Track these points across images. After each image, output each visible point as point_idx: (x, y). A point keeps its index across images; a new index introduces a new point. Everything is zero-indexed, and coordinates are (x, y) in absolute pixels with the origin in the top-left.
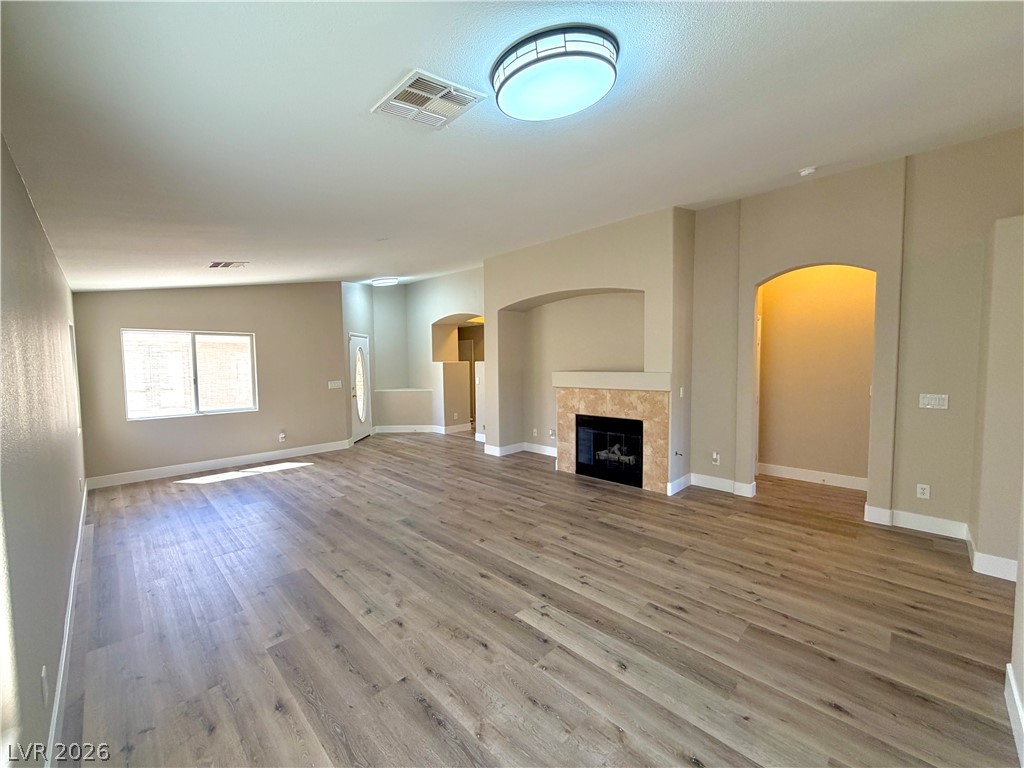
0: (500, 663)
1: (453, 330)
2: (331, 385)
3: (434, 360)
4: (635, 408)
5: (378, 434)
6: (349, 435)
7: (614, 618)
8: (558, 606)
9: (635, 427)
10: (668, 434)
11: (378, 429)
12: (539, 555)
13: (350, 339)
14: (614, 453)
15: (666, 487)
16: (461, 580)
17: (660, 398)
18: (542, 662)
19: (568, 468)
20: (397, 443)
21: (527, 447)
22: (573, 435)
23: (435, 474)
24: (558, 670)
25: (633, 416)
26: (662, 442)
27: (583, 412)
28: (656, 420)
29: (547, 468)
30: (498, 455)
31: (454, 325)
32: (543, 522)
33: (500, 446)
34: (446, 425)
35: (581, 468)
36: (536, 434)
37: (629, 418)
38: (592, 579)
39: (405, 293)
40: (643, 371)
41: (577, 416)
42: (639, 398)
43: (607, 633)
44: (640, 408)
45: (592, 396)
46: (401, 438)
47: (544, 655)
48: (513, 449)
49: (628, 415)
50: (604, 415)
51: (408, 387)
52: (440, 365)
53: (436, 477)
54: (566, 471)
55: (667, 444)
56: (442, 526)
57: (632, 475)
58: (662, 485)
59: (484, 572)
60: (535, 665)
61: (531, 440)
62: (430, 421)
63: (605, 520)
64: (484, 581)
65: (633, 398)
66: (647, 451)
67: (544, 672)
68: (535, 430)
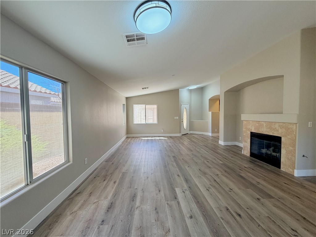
0: (158, 197)
1: (217, 101)
2: (175, 118)
3: (209, 111)
4: (278, 131)
5: (191, 134)
6: (180, 132)
7: (206, 203)
8: (190, 192)
9: (278, 140)
10: (295, 145)
11: (191, 132)
12: (202, 176)
13: (181, 105)
14: (270, 151)
15: (294, 171)
16: (172, 174)
17: (291, 126)
18: (169, 202)
19: (247, 153)
20: (193, 136)
21: (237, 143)
22: (249, 140)
23: (195, 146)
24: (170, 206)
25: (276, 134)
26: (291, 148)
27: (253, 131)
28: (289, 137)
29: (239, 152)
30: (223, 144)
31: (218, 99)
32: (215, 168)
33: (224, 141)
34: (212, 133)
35: (252, 155)
36: (240, 139)
37: (274, 135)
38: (213, 190)
39: (202, 90)
40: (282, 113)
41: (251, 133)
42: (279, 126)
43: (197, 206)
44: (280, 131)
45: (257, 125)
46: (196, 135)
47: (171, 201)
48: (230, 143)
49: (274, 134)
50: (262, 133)
51: (202, 120)
52: (211, 113)
53: (194, 147)
54: (246, 154)
55: (295, 150)
56: (182, 160)
57: (276, 162)
58: (291, 170)
59: (180, 174)
60: (166, 202)
61: (239, 141)
62: (207, 131)
63: (243, 175)
64: (177, 177)
65: (277, 126)
66: (283, 151)
67: (166, 205)
68: (240, 138)
